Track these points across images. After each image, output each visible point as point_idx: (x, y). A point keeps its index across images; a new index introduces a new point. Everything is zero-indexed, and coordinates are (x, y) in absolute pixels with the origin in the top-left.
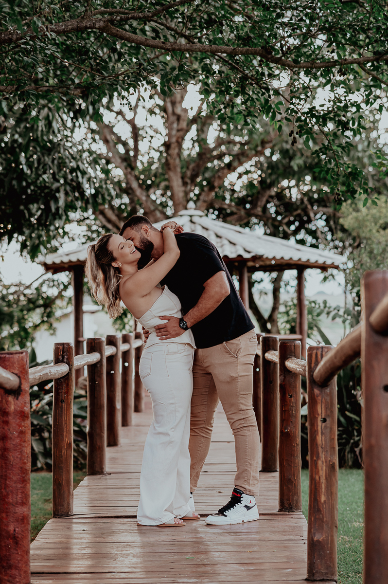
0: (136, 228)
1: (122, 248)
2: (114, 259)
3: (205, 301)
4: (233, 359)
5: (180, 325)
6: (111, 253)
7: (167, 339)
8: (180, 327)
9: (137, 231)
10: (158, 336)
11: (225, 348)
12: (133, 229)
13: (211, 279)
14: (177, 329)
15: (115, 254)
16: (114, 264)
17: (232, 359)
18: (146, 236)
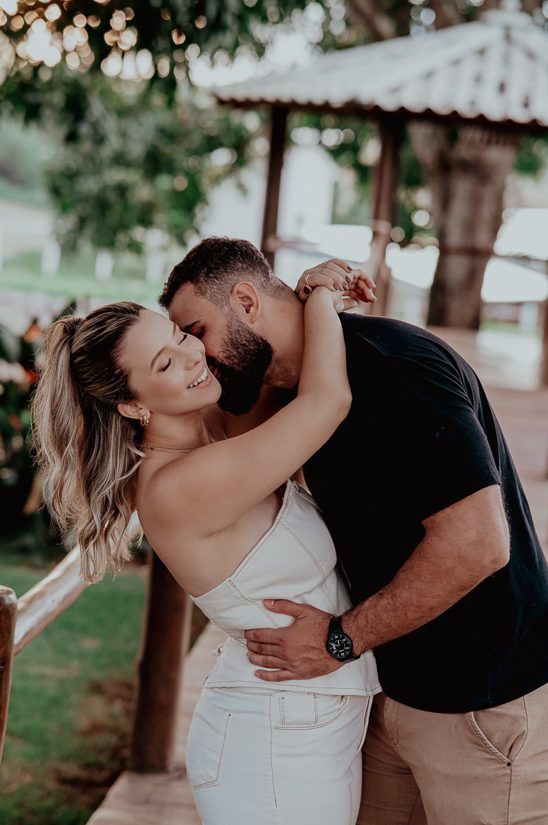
0: (213, 288)
1: (164, 369)
2: (130, 396)
3: (417, 584)
4: (494, 766)
5: (328, 647)
6: (124, 377)
7: (280, 679)
8: (329, 650)
9: (216, 302)
10: (252, 662)
11: (474, 732)
12: (203, 293)
13: (448, 510)
14: (319, 655)
15: (136, 383)
16: (127, 410)
17: (492, 769)
18: (245, 318)
